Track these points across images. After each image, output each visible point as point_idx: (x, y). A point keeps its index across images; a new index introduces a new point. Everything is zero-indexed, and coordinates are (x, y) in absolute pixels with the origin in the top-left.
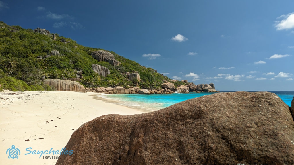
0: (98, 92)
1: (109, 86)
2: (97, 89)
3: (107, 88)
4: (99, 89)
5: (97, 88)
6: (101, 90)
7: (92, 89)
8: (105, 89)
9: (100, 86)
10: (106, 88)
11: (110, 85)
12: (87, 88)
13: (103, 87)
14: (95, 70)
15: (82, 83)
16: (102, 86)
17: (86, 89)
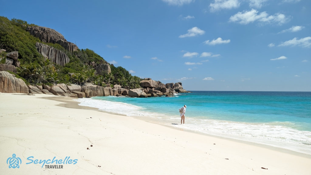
0: (55, 93)
1: (73, 83)
2: (52, 88)
3: (70, 85)
4: (56, 87)
5: (51, 86)
6: (61, 91)
7: (41, 87)
8: (68, 89)
9: (57, 83)
10: (69, 87)
11: (76, 81)
12: (31, 86)
13: (64, 85)
14: (43, 53)
15: (19, 75)
16: (61, 82)
17: (30, 88)
